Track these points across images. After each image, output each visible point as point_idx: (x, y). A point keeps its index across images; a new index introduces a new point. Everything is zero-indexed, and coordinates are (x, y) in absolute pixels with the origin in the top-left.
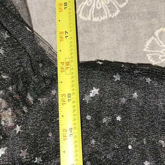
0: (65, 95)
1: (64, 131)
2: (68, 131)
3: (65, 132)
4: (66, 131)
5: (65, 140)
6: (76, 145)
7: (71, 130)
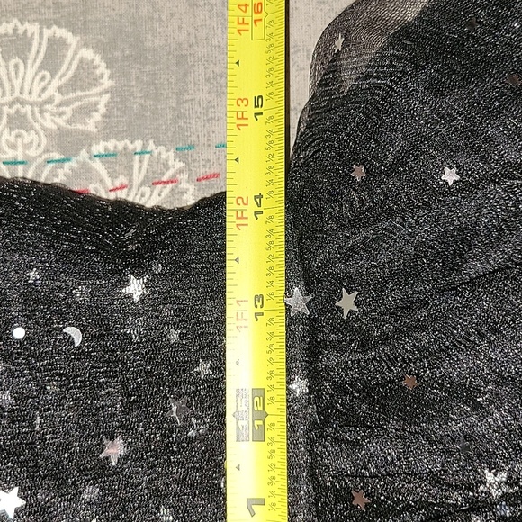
0: (245, 102)
1: (240, 201)
2: (252, 201)
3: (242, 207)
4: (245, 202)
5: (240, 227)
6: (271, 242)
7: (258, 200)
